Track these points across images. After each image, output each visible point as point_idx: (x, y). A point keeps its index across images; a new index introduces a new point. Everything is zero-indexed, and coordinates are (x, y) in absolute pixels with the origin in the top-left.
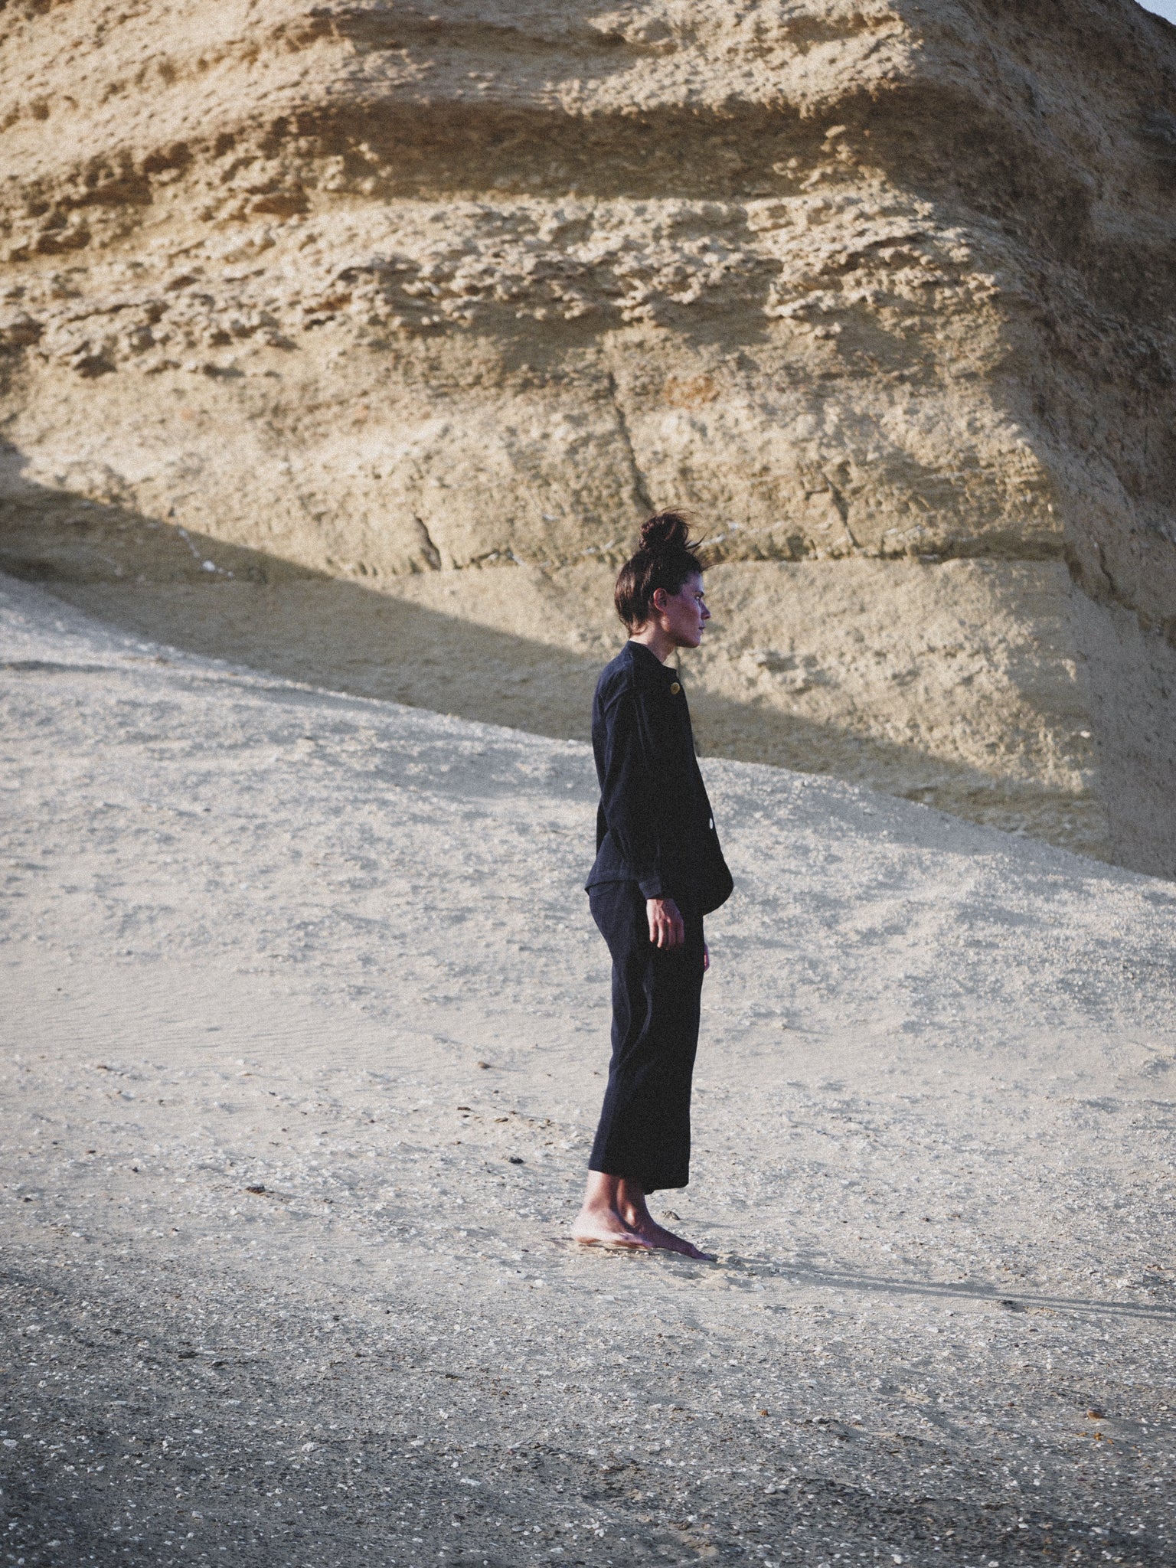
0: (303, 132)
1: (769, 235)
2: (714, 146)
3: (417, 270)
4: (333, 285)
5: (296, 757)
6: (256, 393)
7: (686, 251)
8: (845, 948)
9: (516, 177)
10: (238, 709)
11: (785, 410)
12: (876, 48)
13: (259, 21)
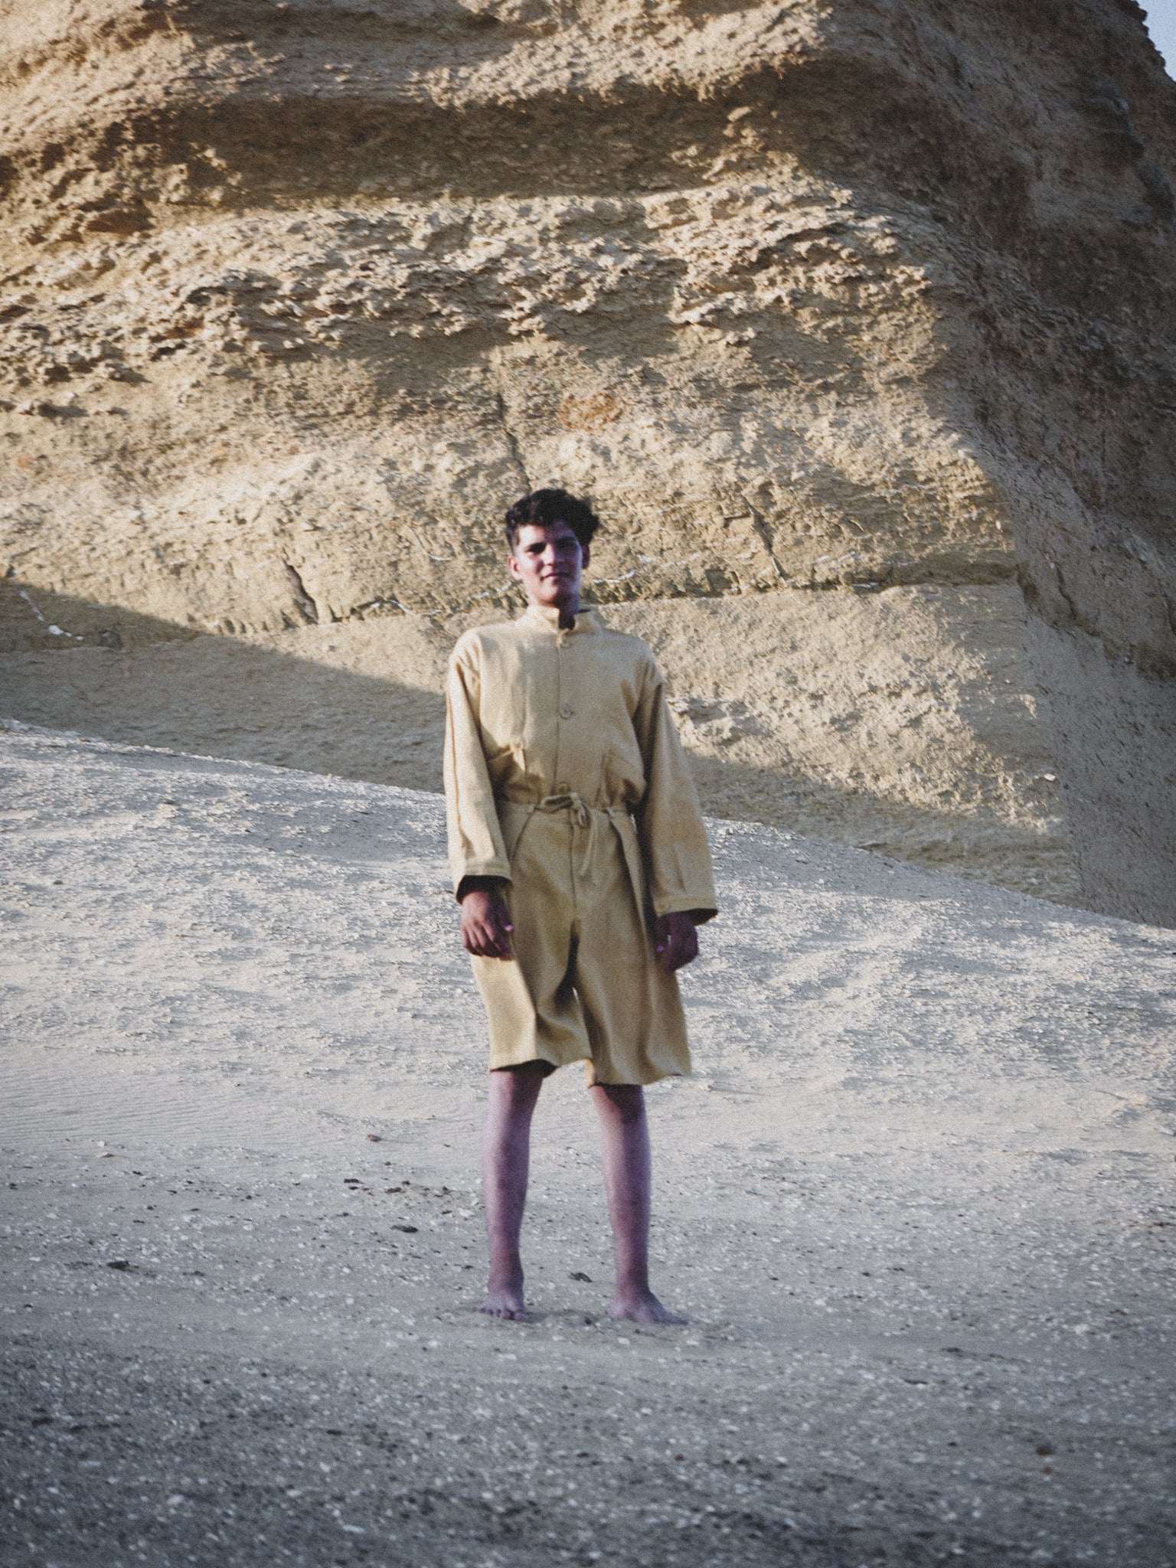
0: (140, 138)
1: (669, 233)
2: (605, 136)
3: (276, 288)
4: (182, 308)
5: (157, 823)
6: (101, 434)
7: (578, 254)
8: (778, 1003)
9: (384, 180)
10: (89, 773)
11: (697, 428)
12: (780, 19)
13: (84, 18)
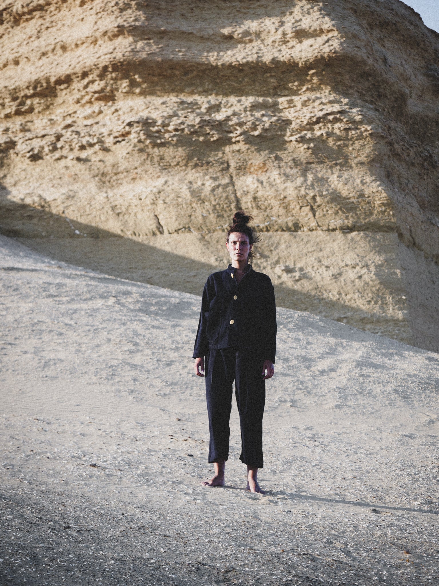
0: (114, 70)
1: (287, 110)
2: (267, 77)
3: (156, 123)
4: (124, 128)
5: (109, 303)
6: (96, 168)
7: (256, 116)
8: (314, 377)
9: (193, 88)
10: (88, 285)
11: (293, 175)
12: (327, 41)
13: (98, 29)
